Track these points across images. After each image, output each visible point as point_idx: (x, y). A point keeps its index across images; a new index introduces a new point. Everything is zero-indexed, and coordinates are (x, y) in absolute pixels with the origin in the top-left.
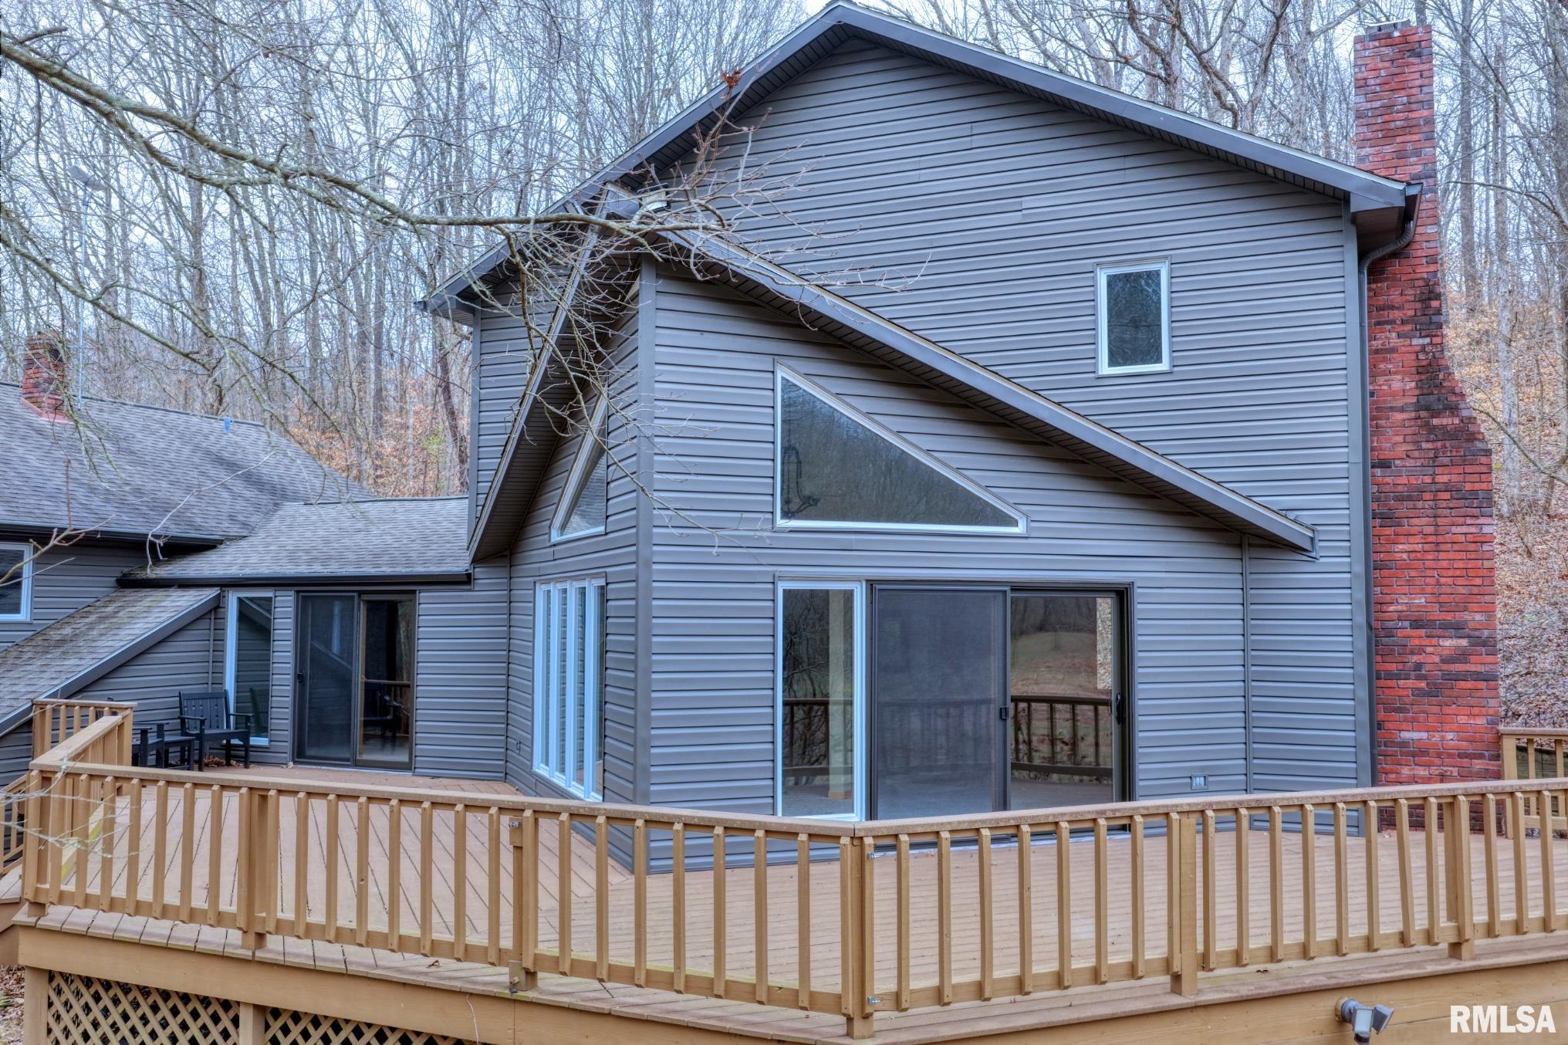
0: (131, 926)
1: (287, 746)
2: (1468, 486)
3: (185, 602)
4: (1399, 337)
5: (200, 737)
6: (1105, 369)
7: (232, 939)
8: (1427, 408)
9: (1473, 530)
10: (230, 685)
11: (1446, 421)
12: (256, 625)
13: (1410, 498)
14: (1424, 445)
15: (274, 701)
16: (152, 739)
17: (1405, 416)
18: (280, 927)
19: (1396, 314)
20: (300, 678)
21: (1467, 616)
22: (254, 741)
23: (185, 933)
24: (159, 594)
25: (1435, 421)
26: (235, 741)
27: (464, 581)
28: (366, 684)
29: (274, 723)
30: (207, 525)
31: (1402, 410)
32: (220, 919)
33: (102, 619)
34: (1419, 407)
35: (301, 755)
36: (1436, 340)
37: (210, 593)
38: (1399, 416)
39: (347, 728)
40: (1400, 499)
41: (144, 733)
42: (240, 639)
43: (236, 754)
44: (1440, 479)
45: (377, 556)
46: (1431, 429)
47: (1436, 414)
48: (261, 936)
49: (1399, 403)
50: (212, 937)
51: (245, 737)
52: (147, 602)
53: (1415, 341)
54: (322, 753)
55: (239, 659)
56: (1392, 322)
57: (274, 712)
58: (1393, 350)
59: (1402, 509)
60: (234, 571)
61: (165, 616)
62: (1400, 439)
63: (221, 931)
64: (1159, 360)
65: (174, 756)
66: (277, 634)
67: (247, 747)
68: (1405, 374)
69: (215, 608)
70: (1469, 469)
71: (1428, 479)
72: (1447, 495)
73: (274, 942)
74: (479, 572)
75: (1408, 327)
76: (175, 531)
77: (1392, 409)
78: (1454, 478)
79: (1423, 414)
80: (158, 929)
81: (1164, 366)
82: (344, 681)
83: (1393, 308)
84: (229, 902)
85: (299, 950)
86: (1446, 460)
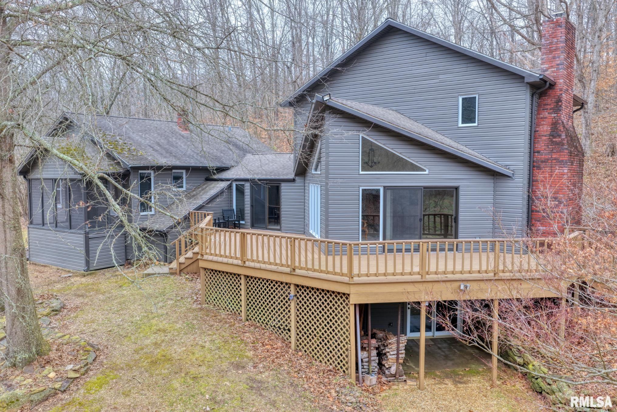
0: (220, 259)
1: (249, 224)
2: (561, 159)
3: (223, 185)
4: (548, 114)
5: (228, 221)
6: (460, 125)
7: (239, 262)
8: (552, 136)
9: (561, 171)
10: (234, 207)
11: (557, 140)
12: (240, 191)
13: (545, 162)
14: (550, 147)
15: (246, 212)
16: (217, 221)
17: (546, 138)
18: (248, 260)
19: (548, 107)
20: (252, 206)
21: (558, 195)
22: (241, 222)
23: (230, 261)
24: (216, 182)
25: (554, 140)
26: (236, 222)
27: (293, 180)
28: (269, 207)
29: (246, 218)
30: (227, 163)
31: (545, 136)
32: (237, 258)
33: (203, 190)
34: (550, 135)
35: (253, 226)
36: (559, 115)
37: (229, 183)
38: (544, 138)
39: (264, 219)
40: (542, 162)
41: (215, 220)
42: (236, 195)
43: (236, 226)
44: (553, 156)
45: (271, 173)
46: (552, 142)
47: (555, 137)
48: (244, 262)
49: (545, 134)
50: (236, 262)
51: (239, 221)
52: (213, 185)
53: (553, 115)
54: (259, 226)
55: (237, 200)
56: (547, 109)
57: (246, 215)
58: (546, 118)
59: (542, 165)
60: (235, 177)
61: (218, 189)
62: (543, 145)
63: (237, 261)
64: (475, 122)
65: (222, 225)
66: (246, 194)
67: (239, 224)
68: (548, 125)
69: (230, 187)
70: (561, 154)
71: (550, 157)
72: (555, 161)
73: (247, 263)
74: (297, 178)
75: (551, 111)
76: (219, 165)
77: (543, 136)
78: (557, 156)
79: (551, 137)
80: (225, 260)
81: (476, 124)
82: (264, 206)
83: (548, 105)
84: (238, 255)
85: (252, 264)
86: (555, 151)
